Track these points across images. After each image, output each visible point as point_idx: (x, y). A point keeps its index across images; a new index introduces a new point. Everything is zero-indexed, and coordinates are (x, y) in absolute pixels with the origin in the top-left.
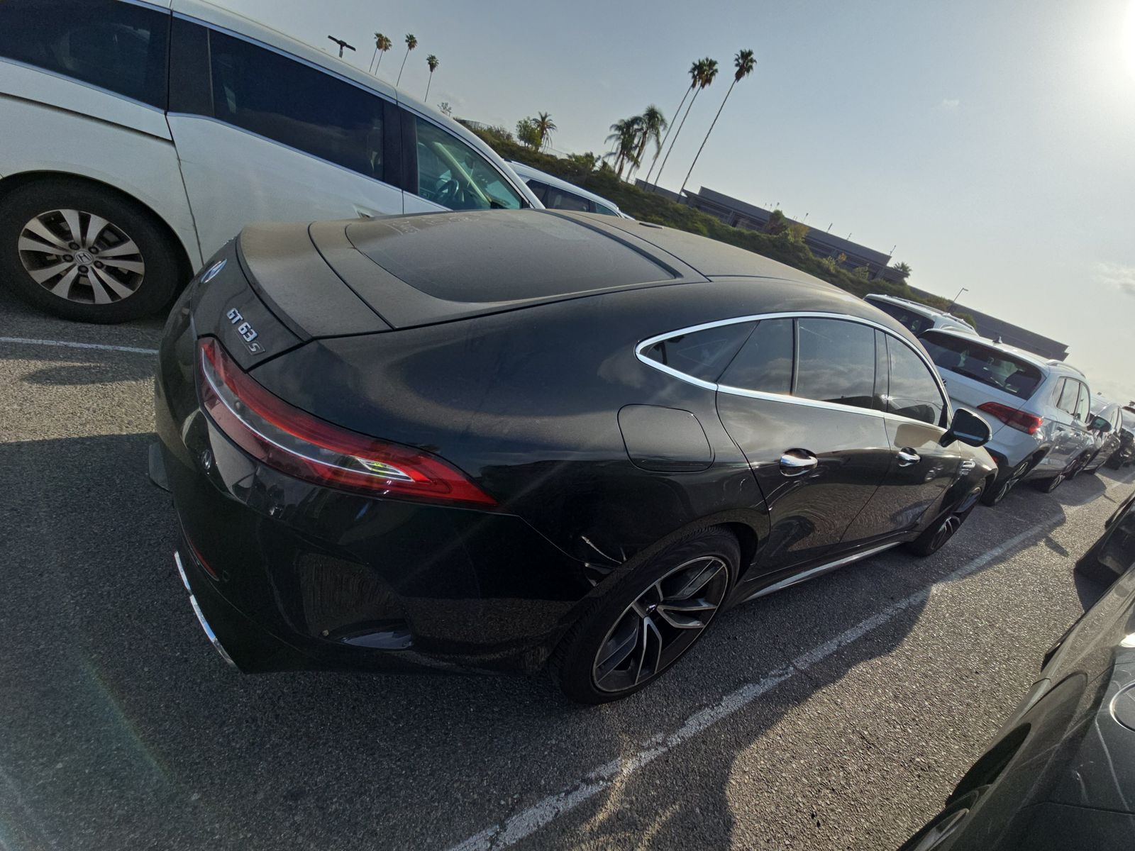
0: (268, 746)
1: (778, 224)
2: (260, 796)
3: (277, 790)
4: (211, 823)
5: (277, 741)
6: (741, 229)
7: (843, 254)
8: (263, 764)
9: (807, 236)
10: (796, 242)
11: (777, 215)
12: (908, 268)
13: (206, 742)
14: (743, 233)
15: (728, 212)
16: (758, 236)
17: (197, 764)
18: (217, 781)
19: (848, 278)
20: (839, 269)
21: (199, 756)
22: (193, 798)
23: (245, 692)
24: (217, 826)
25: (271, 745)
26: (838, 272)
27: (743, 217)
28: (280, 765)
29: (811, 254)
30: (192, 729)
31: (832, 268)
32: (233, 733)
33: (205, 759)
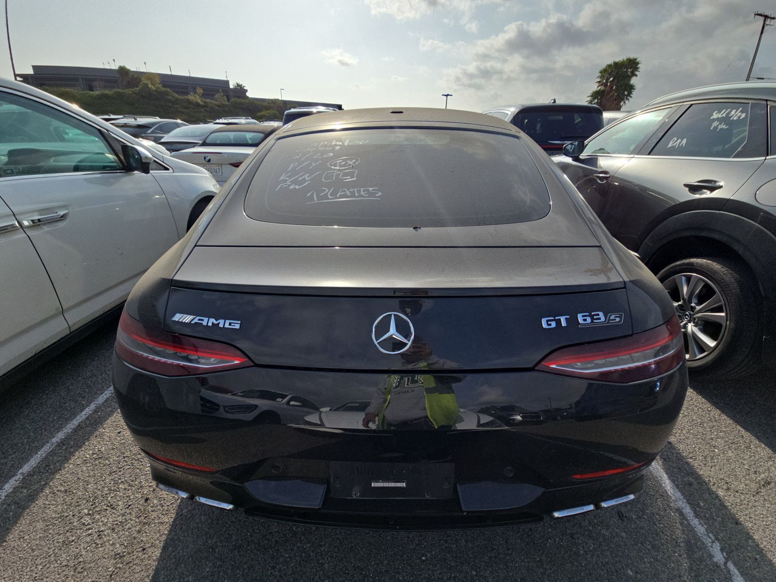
0: (591, 528)
1: (130, 77)
2: (624, 535)
3: (619, 526)
4: (645, 563)
5: (587, 522)
6: (103, 91)
7: (198, 88)
8: (603, 532)
9: (162, 81)
10: (158, 88)
11: (123, 71)
12: (241, 85)
13: (591, 566)
14: (107, 94)
15: (77, 80)
16: (122, 93)
17: (607, 570)
18: (618, 559)
19: (215, 105)
20: (204, 100)
21: (602, 570)
22: (631, 574)
23: (550, 539)
24: (646, 560)
25: (590, 526)
26: (205, 102)
27: (96, 80)
28: (603, 522)
29: (177, 96)
30: (582, 574)
31: (199, 101)
32: (583, 548)
33: (604, 566)
